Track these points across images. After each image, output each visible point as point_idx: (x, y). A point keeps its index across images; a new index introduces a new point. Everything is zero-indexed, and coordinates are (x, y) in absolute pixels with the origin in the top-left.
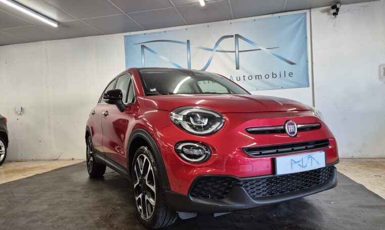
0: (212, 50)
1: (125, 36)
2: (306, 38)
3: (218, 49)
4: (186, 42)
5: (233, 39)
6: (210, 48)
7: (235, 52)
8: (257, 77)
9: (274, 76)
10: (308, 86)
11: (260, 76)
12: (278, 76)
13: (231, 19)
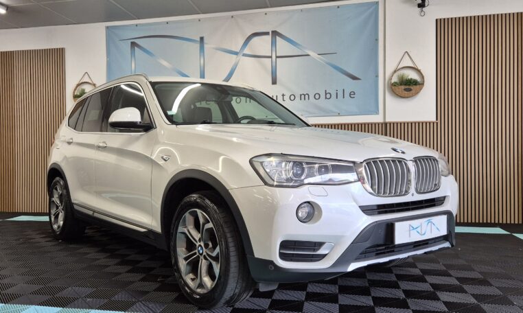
0: (236, 53)
1: (107, 28)
2: (377, 40)
3: (246, 51)
4: (199, 39)
5: (268, 38)
6: (234, 49)
7: (271, 57)
8: (303, 96)
9: (328, 96)
10: (377, 113)
11: (307, 96)
12: (334, 96)
13: (267, 7)
